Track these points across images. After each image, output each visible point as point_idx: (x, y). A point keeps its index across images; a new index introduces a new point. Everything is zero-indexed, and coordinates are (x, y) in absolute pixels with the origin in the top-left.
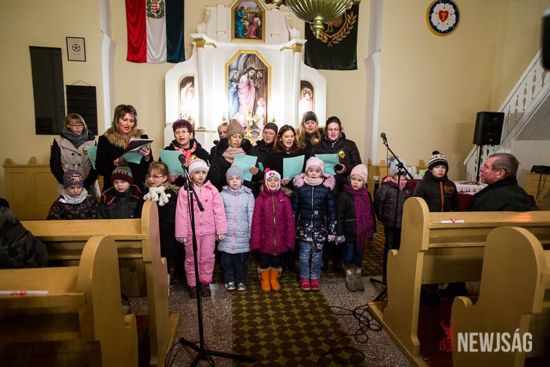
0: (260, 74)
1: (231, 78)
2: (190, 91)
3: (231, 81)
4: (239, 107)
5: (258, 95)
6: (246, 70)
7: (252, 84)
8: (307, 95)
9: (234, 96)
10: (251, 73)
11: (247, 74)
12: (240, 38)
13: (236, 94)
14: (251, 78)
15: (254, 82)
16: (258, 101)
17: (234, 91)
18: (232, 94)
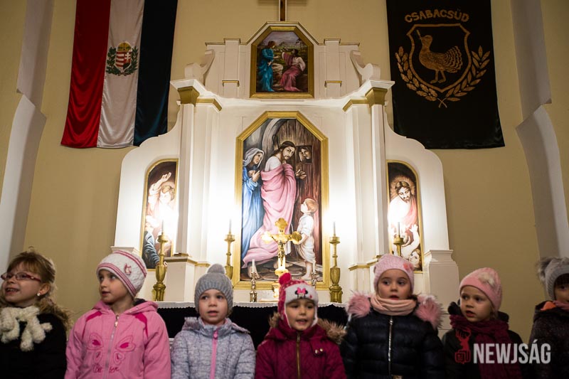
0: (304, 154)
1: (247, 162)
2: (166, 189)
3: (249, 168)
4: (262, 217)
5: (302, 194)
6: (278, 146)
7: (290, 171)
8: (403, 190)
9: (253, 195)
10: (287, 153)
11: (279, 155)
12: (266, 91)
13: (257, 192)
14: (289, 161)
15: (294, 169)
16: (302, 205)
17: (254, 187)
18: (250, 192)
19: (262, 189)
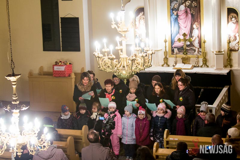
0: (194, 4)
1: (172, 7)
3: (173, 10)
4: (179, 30)
5: (194, 20)
6: (184, 1)
7: (189, 11)
8: (233, 19)
10: (188, 3)
11: (184, 4)
14: (188, 7)
16: (194, 25)
17: (175, 18)
18: (174, 20)
19: (178, 19)
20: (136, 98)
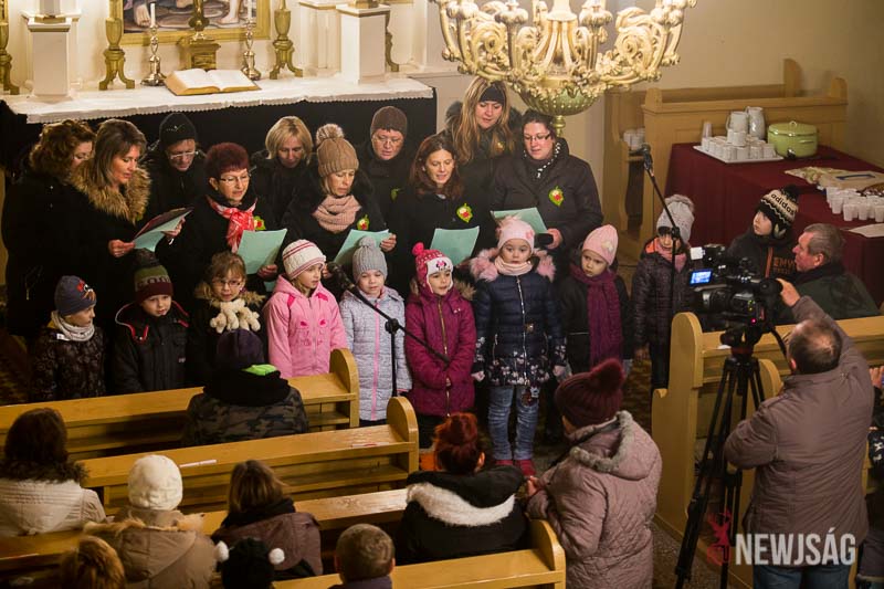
20: (359, 216)
